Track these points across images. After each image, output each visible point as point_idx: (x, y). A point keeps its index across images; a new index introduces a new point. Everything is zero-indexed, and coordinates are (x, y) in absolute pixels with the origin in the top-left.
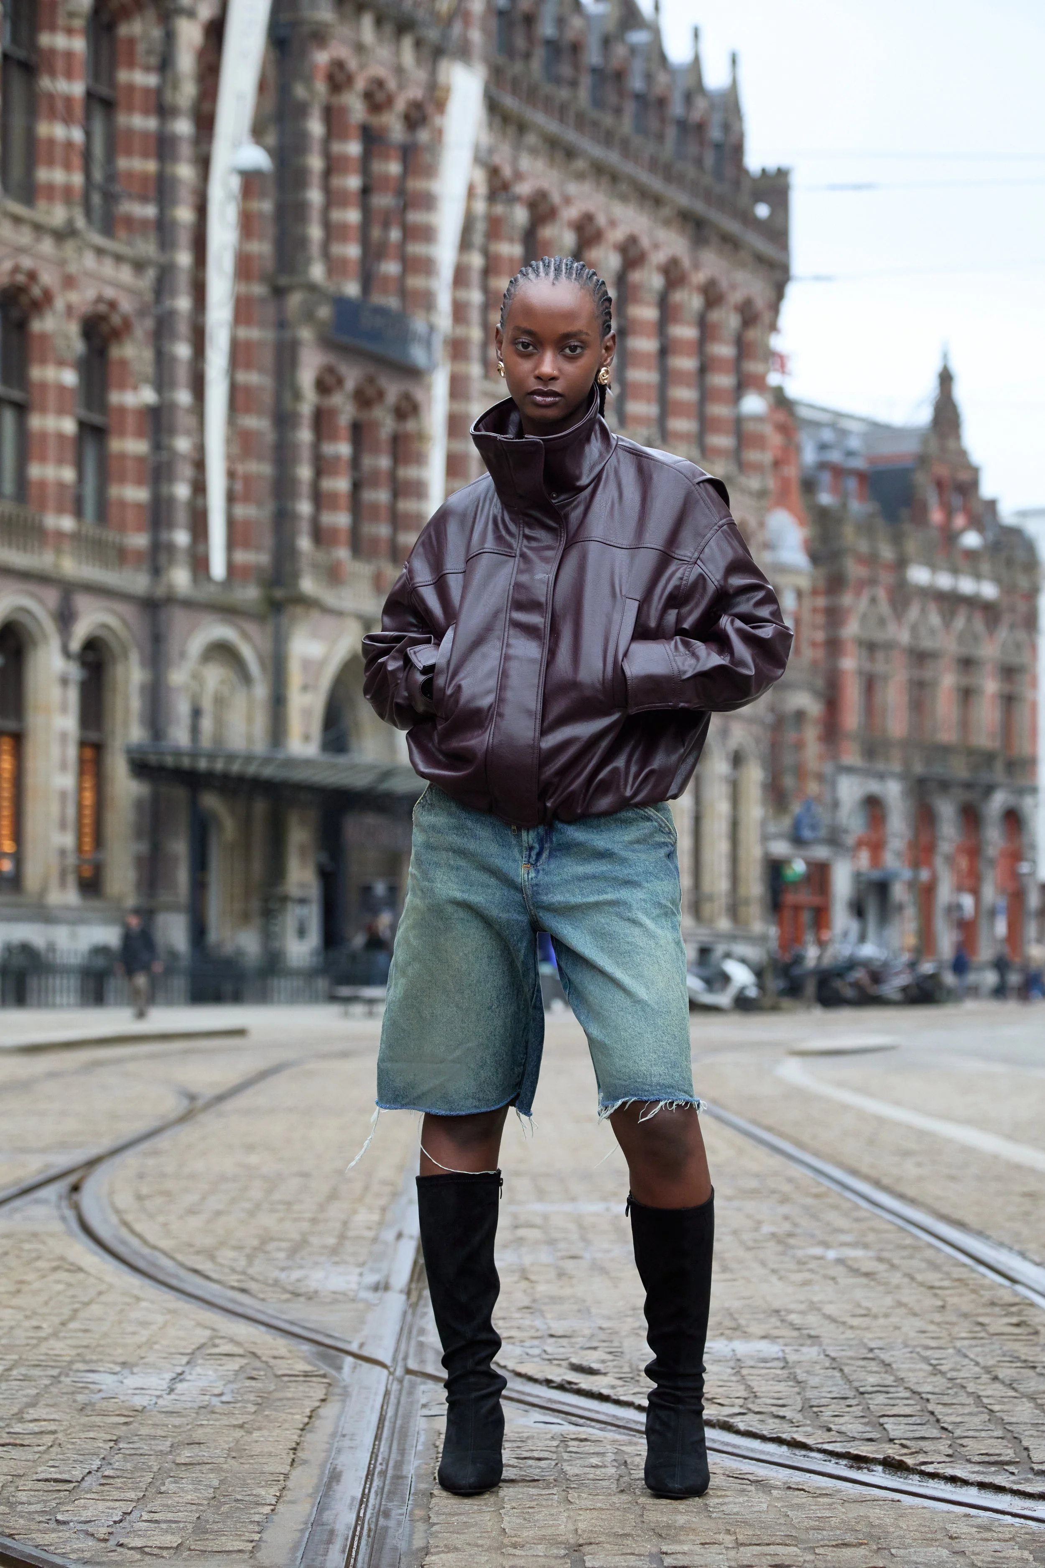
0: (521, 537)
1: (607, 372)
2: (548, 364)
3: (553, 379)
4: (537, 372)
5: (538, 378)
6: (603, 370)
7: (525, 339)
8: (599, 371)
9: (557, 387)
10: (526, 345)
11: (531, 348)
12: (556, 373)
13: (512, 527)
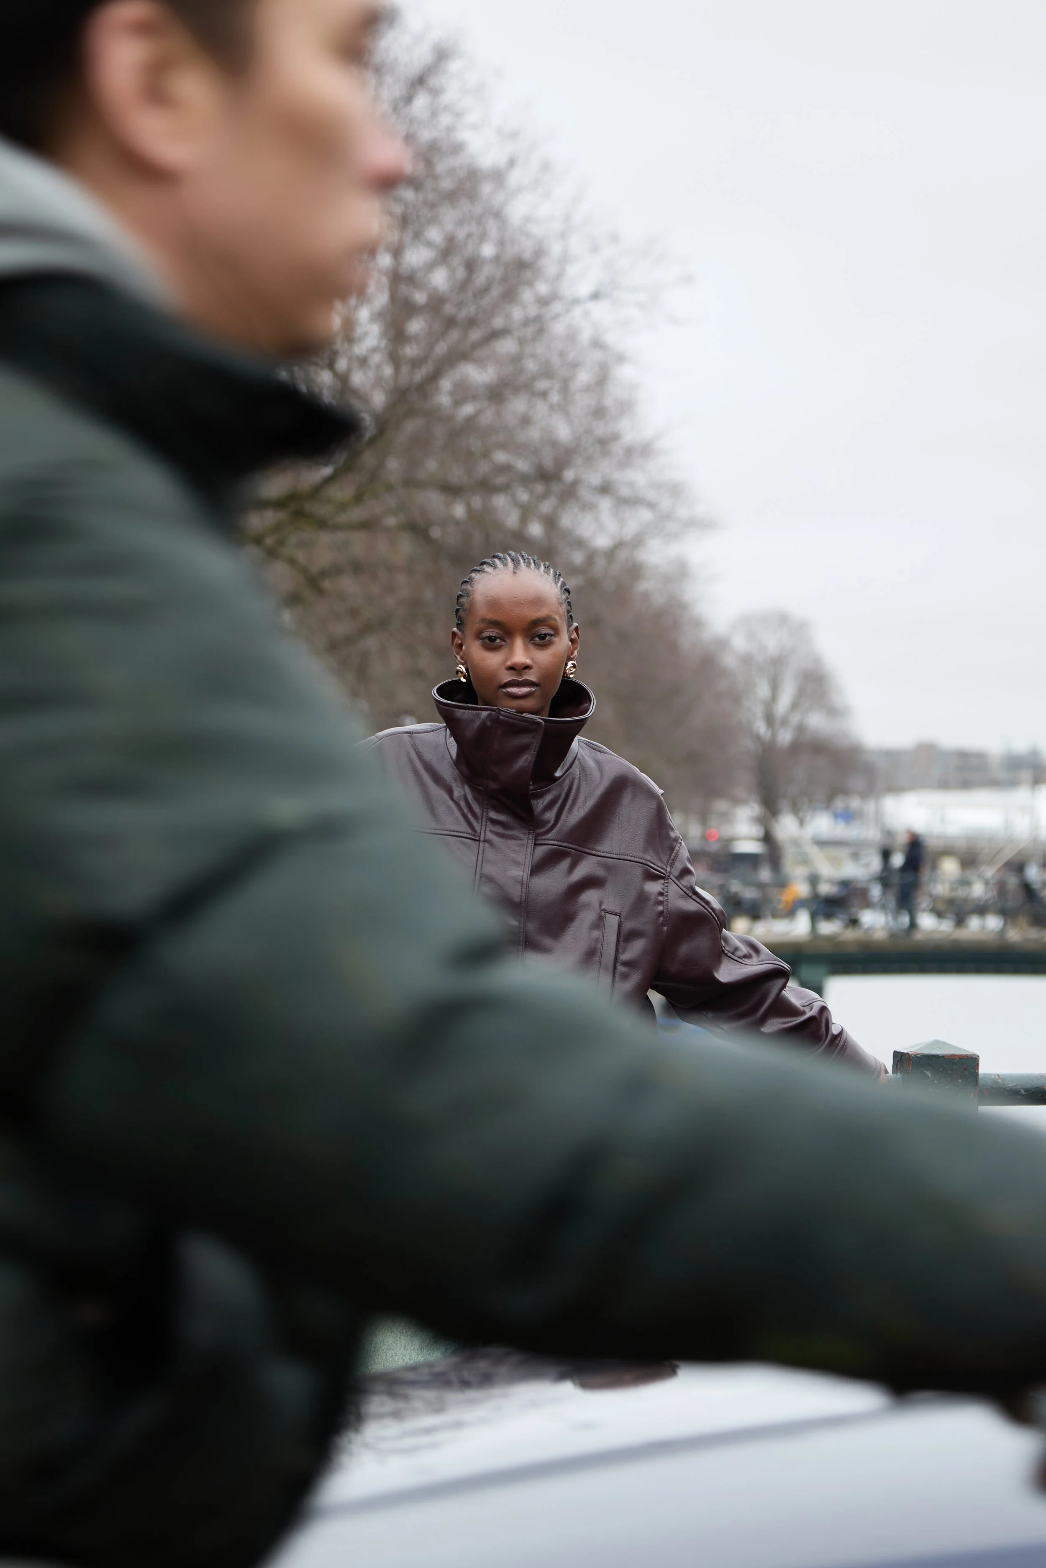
0: (484, 820)
1: (574, 666)
2: (520, 653)
3: (527, 667)
4: (509, 663)
5: (511, 668)
6: (570, 664)
7: (491, 632)
8: (566, 665)
9: (531, 676)
10: (492, 639)
11: (498, 641)
12: (528, 661)
13: (477, 808)
